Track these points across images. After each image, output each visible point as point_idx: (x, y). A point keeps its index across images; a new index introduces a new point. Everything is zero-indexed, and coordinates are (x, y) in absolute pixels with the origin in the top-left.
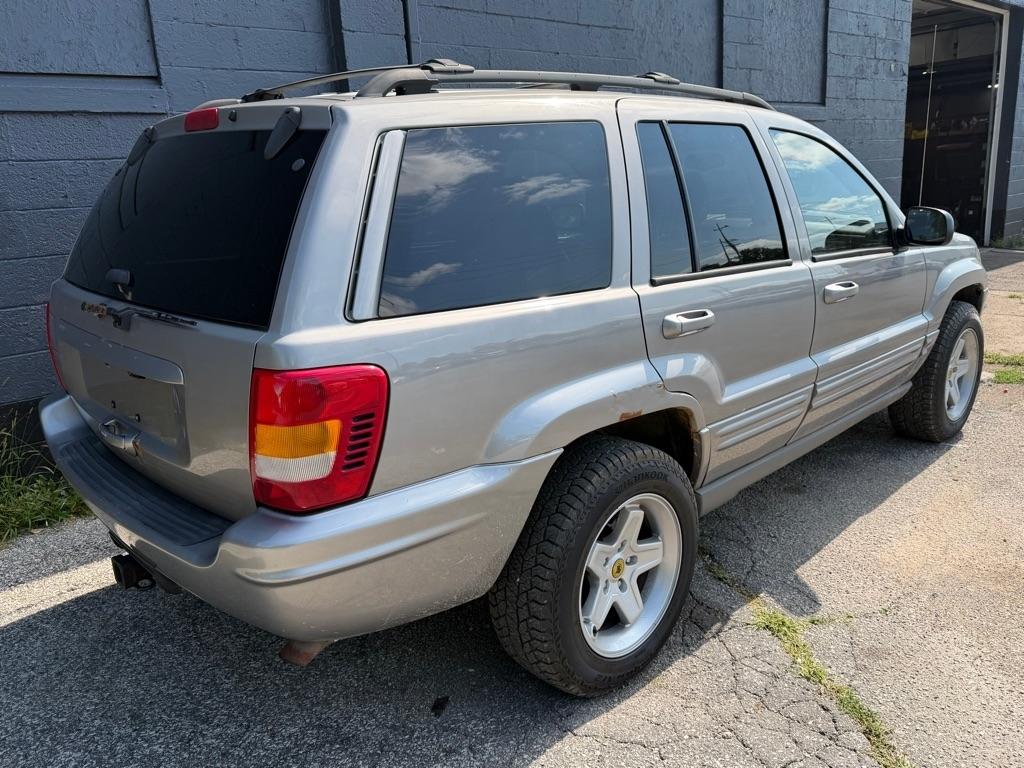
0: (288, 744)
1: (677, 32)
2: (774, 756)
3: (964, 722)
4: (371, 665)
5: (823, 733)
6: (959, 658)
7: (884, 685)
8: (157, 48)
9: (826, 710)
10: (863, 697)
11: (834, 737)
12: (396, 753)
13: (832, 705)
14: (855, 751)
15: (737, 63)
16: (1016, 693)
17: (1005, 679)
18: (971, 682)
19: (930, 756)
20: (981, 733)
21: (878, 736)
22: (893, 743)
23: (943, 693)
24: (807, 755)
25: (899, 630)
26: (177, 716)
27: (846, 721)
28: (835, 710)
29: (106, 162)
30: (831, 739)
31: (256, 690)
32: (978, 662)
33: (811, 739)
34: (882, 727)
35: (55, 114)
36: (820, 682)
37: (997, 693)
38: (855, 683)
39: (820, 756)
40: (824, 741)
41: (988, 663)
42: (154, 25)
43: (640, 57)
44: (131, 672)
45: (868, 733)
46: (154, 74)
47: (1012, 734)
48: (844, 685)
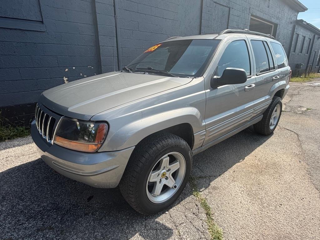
0: (41, 209)
1: (189, 23)
2: (178, 221)
3: (235, 212)
4: (76, 184)
5: (194, 214)
6: (238, 191)
7: (215, 198)
8: (42, 13)
9: (197, 206)
10: (208, 202)
11: (197, 215)
12: (70, 213)
13: (199, 204)
14: (202, 220)
15: (204, 32)
16: (251, 203)
17: (249, 198)
18: (239, 198)
19: (223, 223)
20: (240, 216)
21: (209, 215)
22: (213, 218)
23: (231, 202)
24: (188, 221)
25: (223, 181)
26: (15, 198)
27: (202, 210)
28: (199, 206)
29: (27, 44)
30: (196, 215)
31: (41, 191)
32: (242, 192)
33: (190, 215)
34: (212, 212)
35: (11, 29)
36: (197, 197)
37: (246, 203)
38: (207, 197)
39: (192, 222)
40: (194, 216)
41: (245, 193)
42: (41, 7)
43: (179, 28)
44: (10, 183)
45: (207, 214)
46: (42, 21)
47: (248, 216)
48: (204, 198)
